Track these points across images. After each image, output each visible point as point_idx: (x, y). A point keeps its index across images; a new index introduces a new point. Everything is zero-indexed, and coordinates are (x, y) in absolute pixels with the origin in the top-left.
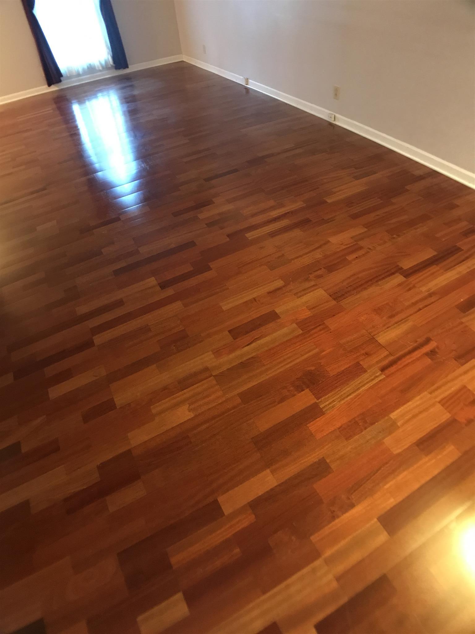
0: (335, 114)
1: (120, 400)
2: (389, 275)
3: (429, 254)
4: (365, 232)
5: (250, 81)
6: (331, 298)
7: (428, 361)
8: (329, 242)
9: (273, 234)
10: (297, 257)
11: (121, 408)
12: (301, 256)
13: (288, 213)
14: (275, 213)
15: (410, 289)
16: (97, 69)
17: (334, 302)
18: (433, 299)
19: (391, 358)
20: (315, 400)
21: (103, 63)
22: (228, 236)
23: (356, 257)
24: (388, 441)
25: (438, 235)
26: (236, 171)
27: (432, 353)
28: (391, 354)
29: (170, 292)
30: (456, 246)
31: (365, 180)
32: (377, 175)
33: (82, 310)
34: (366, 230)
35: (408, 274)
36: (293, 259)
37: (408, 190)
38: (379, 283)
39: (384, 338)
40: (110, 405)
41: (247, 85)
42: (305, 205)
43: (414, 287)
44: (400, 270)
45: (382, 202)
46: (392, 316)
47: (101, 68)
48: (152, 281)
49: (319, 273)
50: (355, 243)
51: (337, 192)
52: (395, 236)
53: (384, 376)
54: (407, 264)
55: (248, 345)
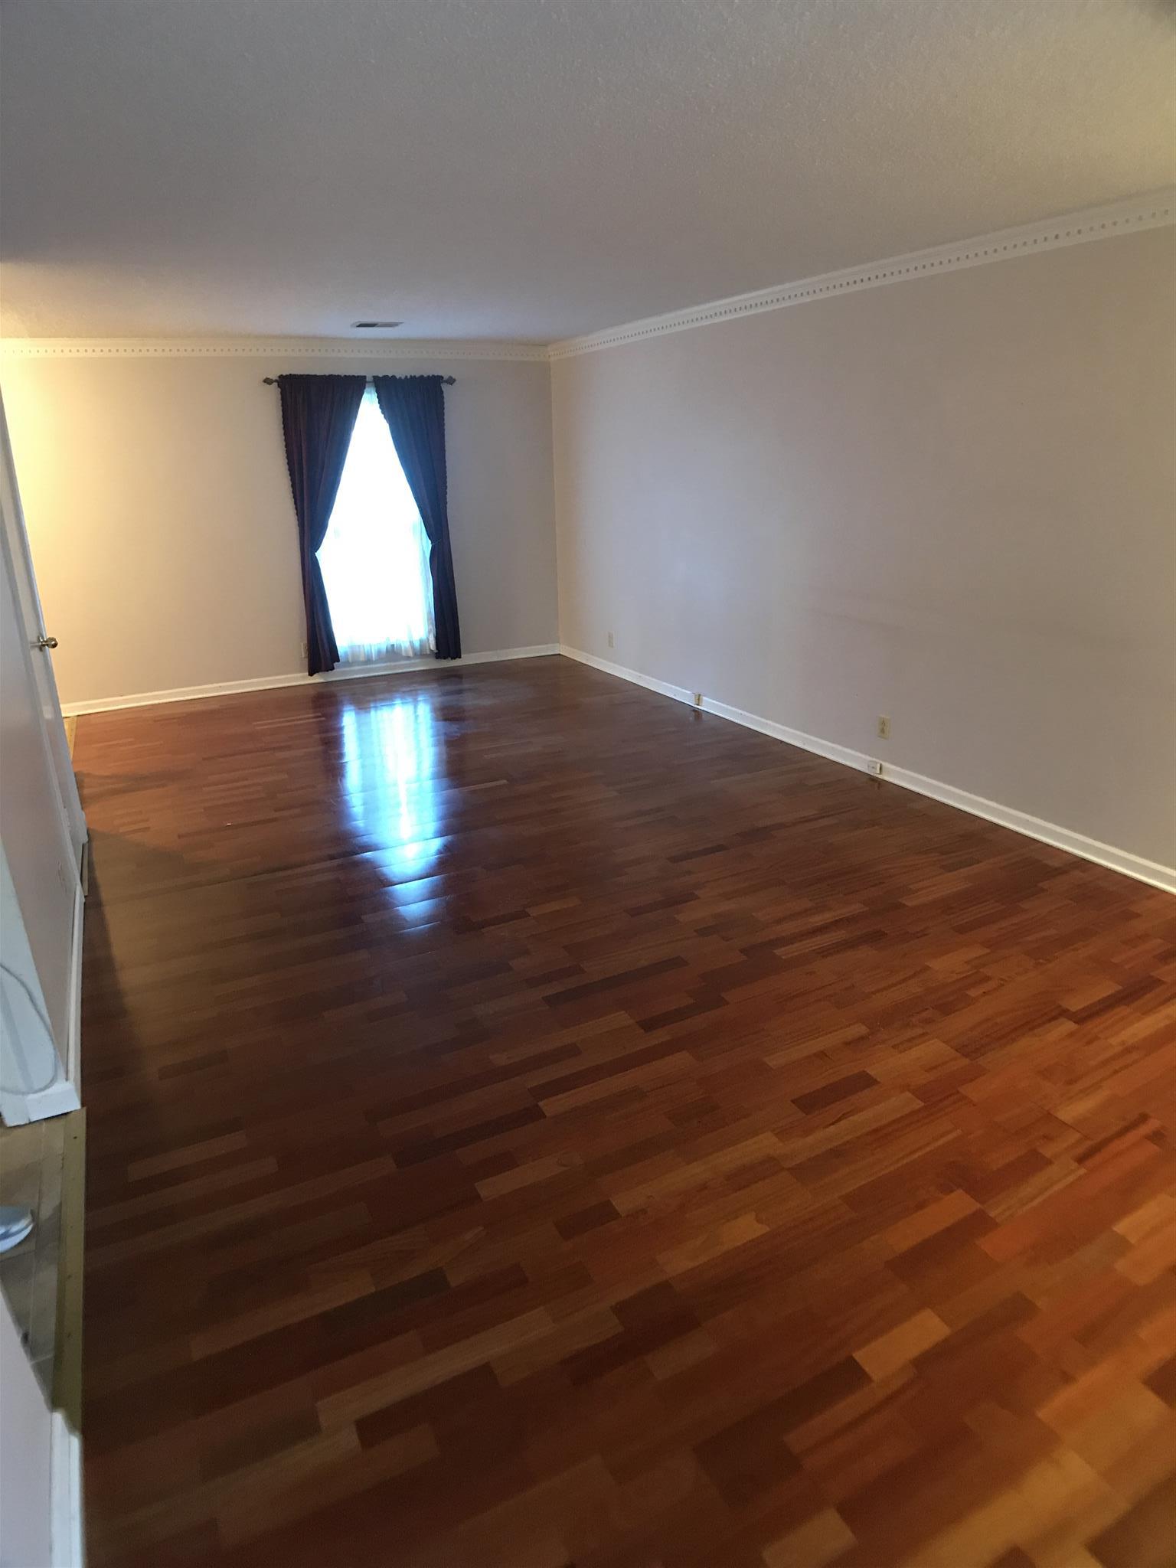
0: (881, 762)
1: (623, 1203)
2: (1050, 1021)
3: (1107, 989)
4: (987, 954)
5: (704, 698)
6: (959, 1055)
7: (1152, 1148)
8: (927, 968)
9: (824, 953)
10: (878, 991)
11: (628, 1216)
12: (885, 989)
13: (841, 919)
14: (817, 920)
15: (1089, 1043)
16: (404, 654)
17: (966, 1061)
18: (1135, 1056)
19: (1088, 1144)
20: (978, 1206)
21: (417, 644)
22: (742, 951)
23: (984, 993)
24: (1121, 1266)
25: (1115, 960)
26: (720, 848)
27: (1157, 1137)
28: (1086, 1137)
29: (661, 1036)
30: (1152, 977)
31: (964, 871)
32: (980, 864)
33: (501, 1059)
34: (987, 951)
35: (1082, 1018)
36: (873, 993)
37: (1043, 890)
38: (1036, 1031)
39: (1068, 1113)
40: (606, 1213)
41: (698, 705)
42: (867, 908)
43: (1097, 1038)
44: (1064, 1013)
45: (1004, 907)
46: (1070, 1082)
47: (411, 654)
48: (621, 1019)
49: (924, 1015)
50: (975, 971)
51: (918, 890)
52: (1041, 961)
53: (1086, 1171)
54: (1075, 1004)
55: (833, 1124)
